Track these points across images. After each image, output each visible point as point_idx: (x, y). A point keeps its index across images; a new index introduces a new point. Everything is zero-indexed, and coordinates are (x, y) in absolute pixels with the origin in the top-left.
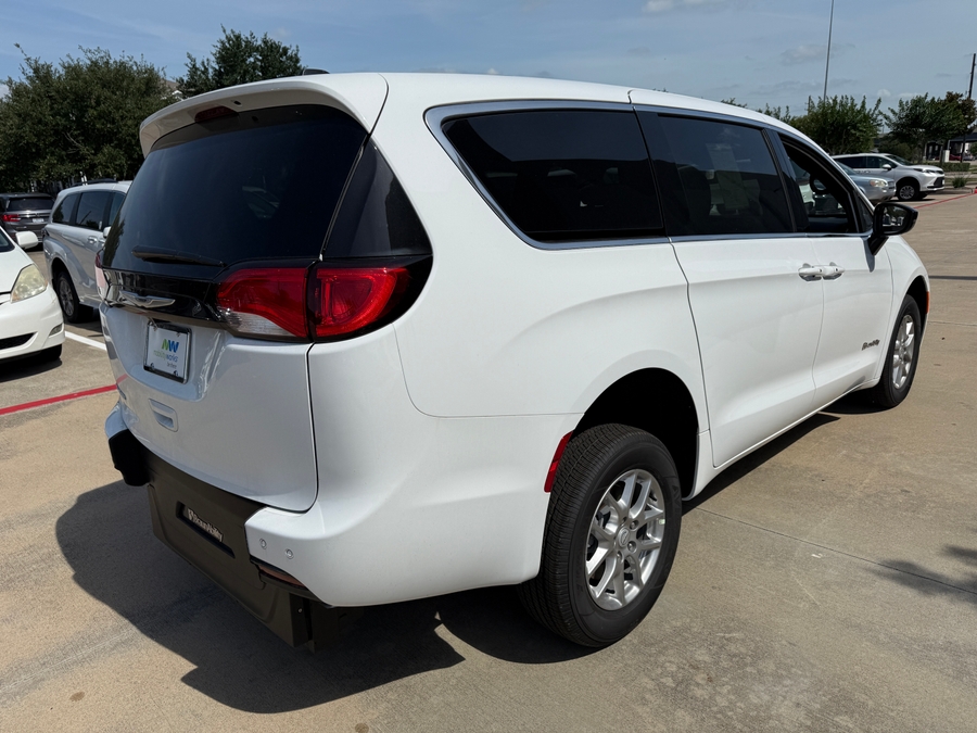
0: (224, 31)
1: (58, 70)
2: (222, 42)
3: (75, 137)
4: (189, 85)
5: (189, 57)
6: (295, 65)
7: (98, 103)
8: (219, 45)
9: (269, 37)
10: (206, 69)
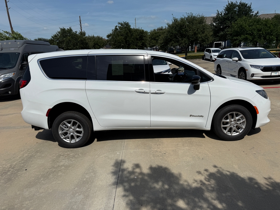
0: (228, 2)
1: (179, 20)
2: (227, 5)
3: (179, 36)
4: (216, 19)
5: (217, 11)
6: (250, 9)
7: (185, 27)
8: (226, 6)
9: (242, 2)
10: (222, 14)
